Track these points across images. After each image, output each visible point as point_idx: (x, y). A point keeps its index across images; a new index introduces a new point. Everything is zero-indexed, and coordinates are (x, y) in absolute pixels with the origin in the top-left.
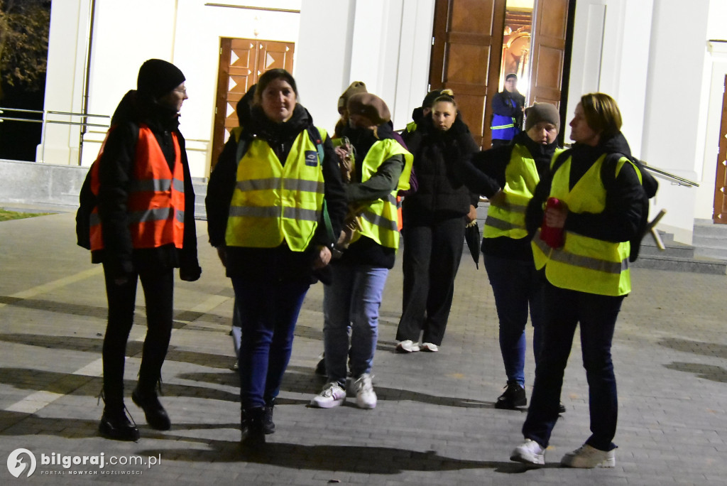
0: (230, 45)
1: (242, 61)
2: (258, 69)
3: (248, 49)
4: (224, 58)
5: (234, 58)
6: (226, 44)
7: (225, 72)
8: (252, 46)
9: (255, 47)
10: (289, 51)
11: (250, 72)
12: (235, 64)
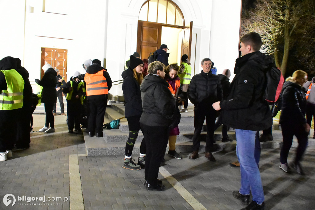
0: (45, 50)
1: (49, 55)
2: (55, 58)
3: (51, 51)
4: (43, 54)
5: (46, 54)
6: (43, 50)
7: (43, 59)
8: (52, 50)
9: (53, 51)
10: (65, 52)
11: (52, 59)
12: (47, 56)
